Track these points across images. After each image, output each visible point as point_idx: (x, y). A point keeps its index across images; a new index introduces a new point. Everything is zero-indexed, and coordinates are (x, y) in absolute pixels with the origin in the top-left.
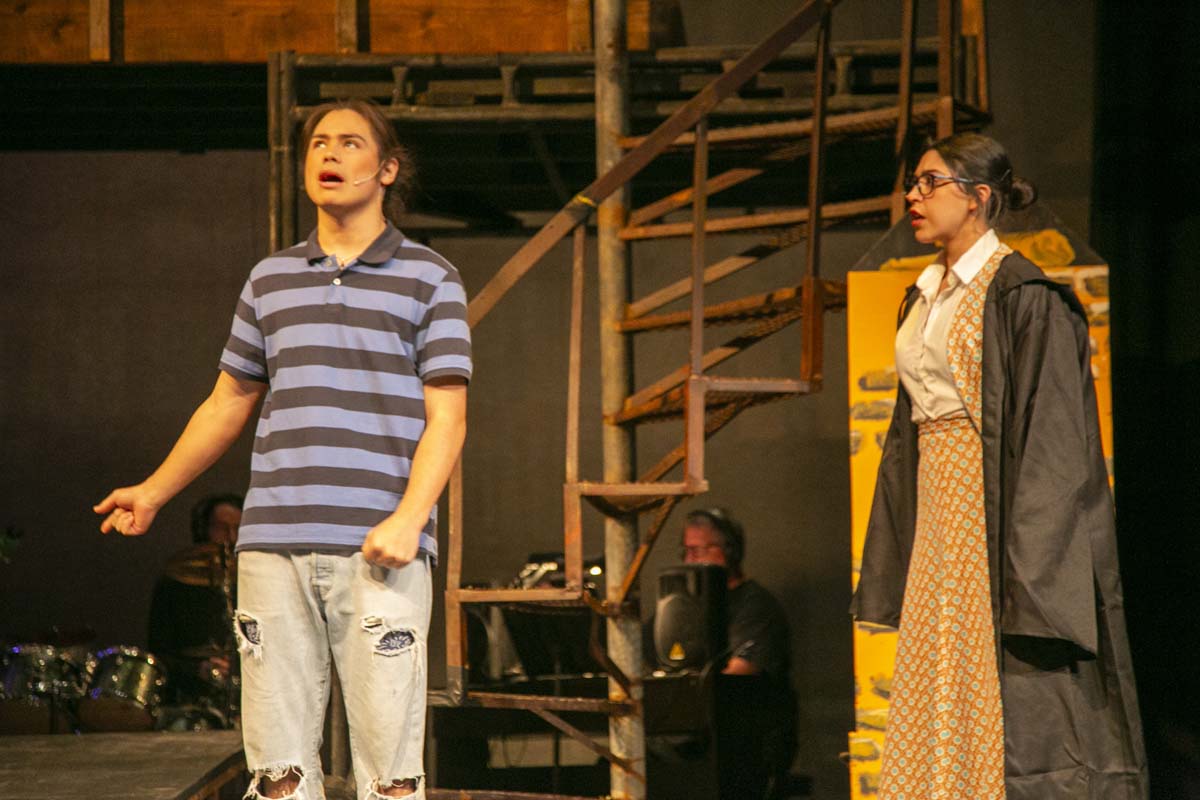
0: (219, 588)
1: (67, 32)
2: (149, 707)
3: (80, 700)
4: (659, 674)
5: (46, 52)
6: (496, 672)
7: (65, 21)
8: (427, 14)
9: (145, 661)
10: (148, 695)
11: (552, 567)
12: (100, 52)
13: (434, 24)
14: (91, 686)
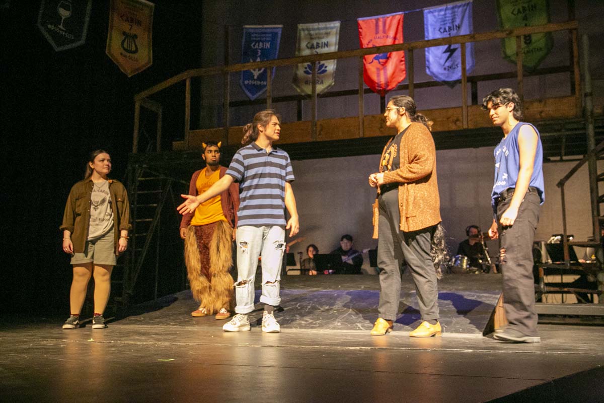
0: (481, 243)
1: (458, 123)
2: (467, 268)
3: (452, 266)
4: (588, 262)
5: (453, 127)
6: (544, 261)
7: (458, 120)
8: (541, 112)
9: (464, 258)
10: (466, 265)
11: (559, 237)
12: (465, 127)
13: (543, 114)
14: (454, 263)
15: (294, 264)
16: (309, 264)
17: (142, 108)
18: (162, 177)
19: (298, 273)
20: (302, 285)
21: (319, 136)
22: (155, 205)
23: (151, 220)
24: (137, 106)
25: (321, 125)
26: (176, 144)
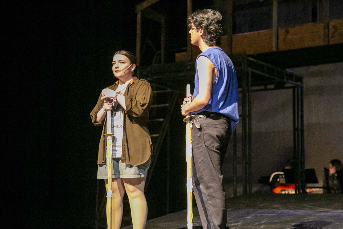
15: (316, 182)
16: (333, 181)
17: (143, 18)
18: (169, 90)
19: (320, 191)
20: (310, 205)
21: (332, 39)
22: (162, 120)
23: (157, 135)
24: (139, 17)
25: (334, 26)
26: (179, 56)
